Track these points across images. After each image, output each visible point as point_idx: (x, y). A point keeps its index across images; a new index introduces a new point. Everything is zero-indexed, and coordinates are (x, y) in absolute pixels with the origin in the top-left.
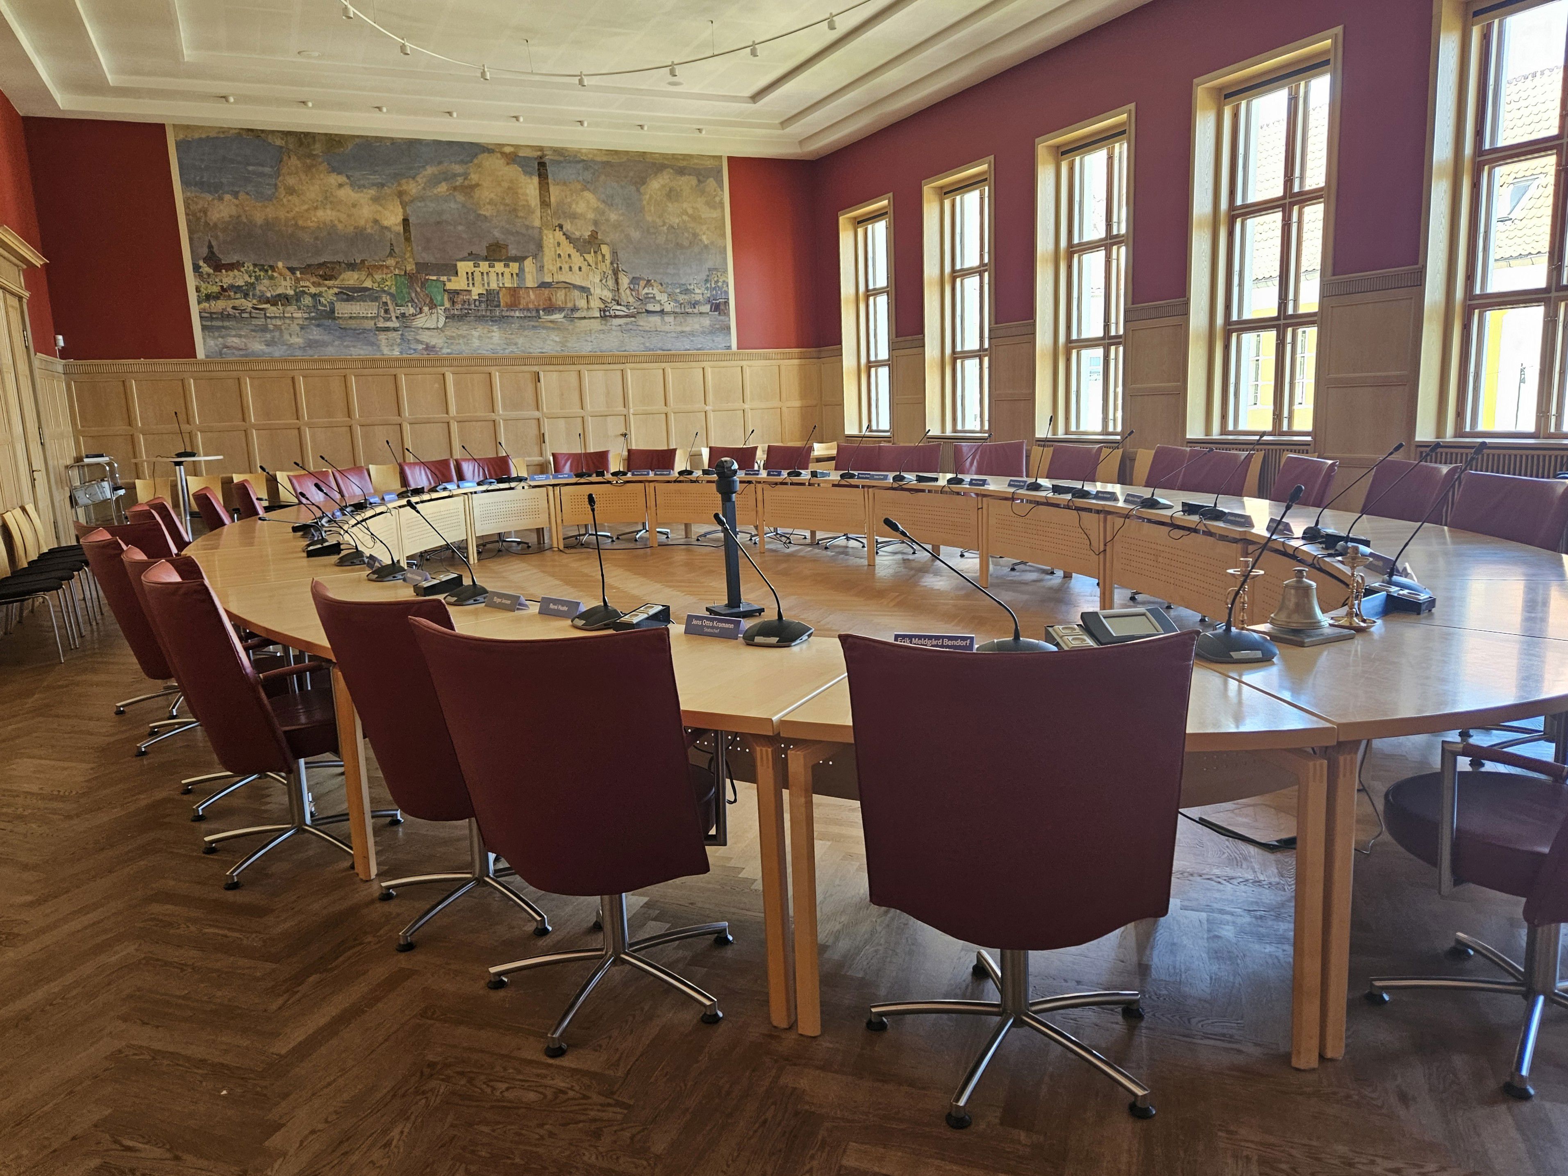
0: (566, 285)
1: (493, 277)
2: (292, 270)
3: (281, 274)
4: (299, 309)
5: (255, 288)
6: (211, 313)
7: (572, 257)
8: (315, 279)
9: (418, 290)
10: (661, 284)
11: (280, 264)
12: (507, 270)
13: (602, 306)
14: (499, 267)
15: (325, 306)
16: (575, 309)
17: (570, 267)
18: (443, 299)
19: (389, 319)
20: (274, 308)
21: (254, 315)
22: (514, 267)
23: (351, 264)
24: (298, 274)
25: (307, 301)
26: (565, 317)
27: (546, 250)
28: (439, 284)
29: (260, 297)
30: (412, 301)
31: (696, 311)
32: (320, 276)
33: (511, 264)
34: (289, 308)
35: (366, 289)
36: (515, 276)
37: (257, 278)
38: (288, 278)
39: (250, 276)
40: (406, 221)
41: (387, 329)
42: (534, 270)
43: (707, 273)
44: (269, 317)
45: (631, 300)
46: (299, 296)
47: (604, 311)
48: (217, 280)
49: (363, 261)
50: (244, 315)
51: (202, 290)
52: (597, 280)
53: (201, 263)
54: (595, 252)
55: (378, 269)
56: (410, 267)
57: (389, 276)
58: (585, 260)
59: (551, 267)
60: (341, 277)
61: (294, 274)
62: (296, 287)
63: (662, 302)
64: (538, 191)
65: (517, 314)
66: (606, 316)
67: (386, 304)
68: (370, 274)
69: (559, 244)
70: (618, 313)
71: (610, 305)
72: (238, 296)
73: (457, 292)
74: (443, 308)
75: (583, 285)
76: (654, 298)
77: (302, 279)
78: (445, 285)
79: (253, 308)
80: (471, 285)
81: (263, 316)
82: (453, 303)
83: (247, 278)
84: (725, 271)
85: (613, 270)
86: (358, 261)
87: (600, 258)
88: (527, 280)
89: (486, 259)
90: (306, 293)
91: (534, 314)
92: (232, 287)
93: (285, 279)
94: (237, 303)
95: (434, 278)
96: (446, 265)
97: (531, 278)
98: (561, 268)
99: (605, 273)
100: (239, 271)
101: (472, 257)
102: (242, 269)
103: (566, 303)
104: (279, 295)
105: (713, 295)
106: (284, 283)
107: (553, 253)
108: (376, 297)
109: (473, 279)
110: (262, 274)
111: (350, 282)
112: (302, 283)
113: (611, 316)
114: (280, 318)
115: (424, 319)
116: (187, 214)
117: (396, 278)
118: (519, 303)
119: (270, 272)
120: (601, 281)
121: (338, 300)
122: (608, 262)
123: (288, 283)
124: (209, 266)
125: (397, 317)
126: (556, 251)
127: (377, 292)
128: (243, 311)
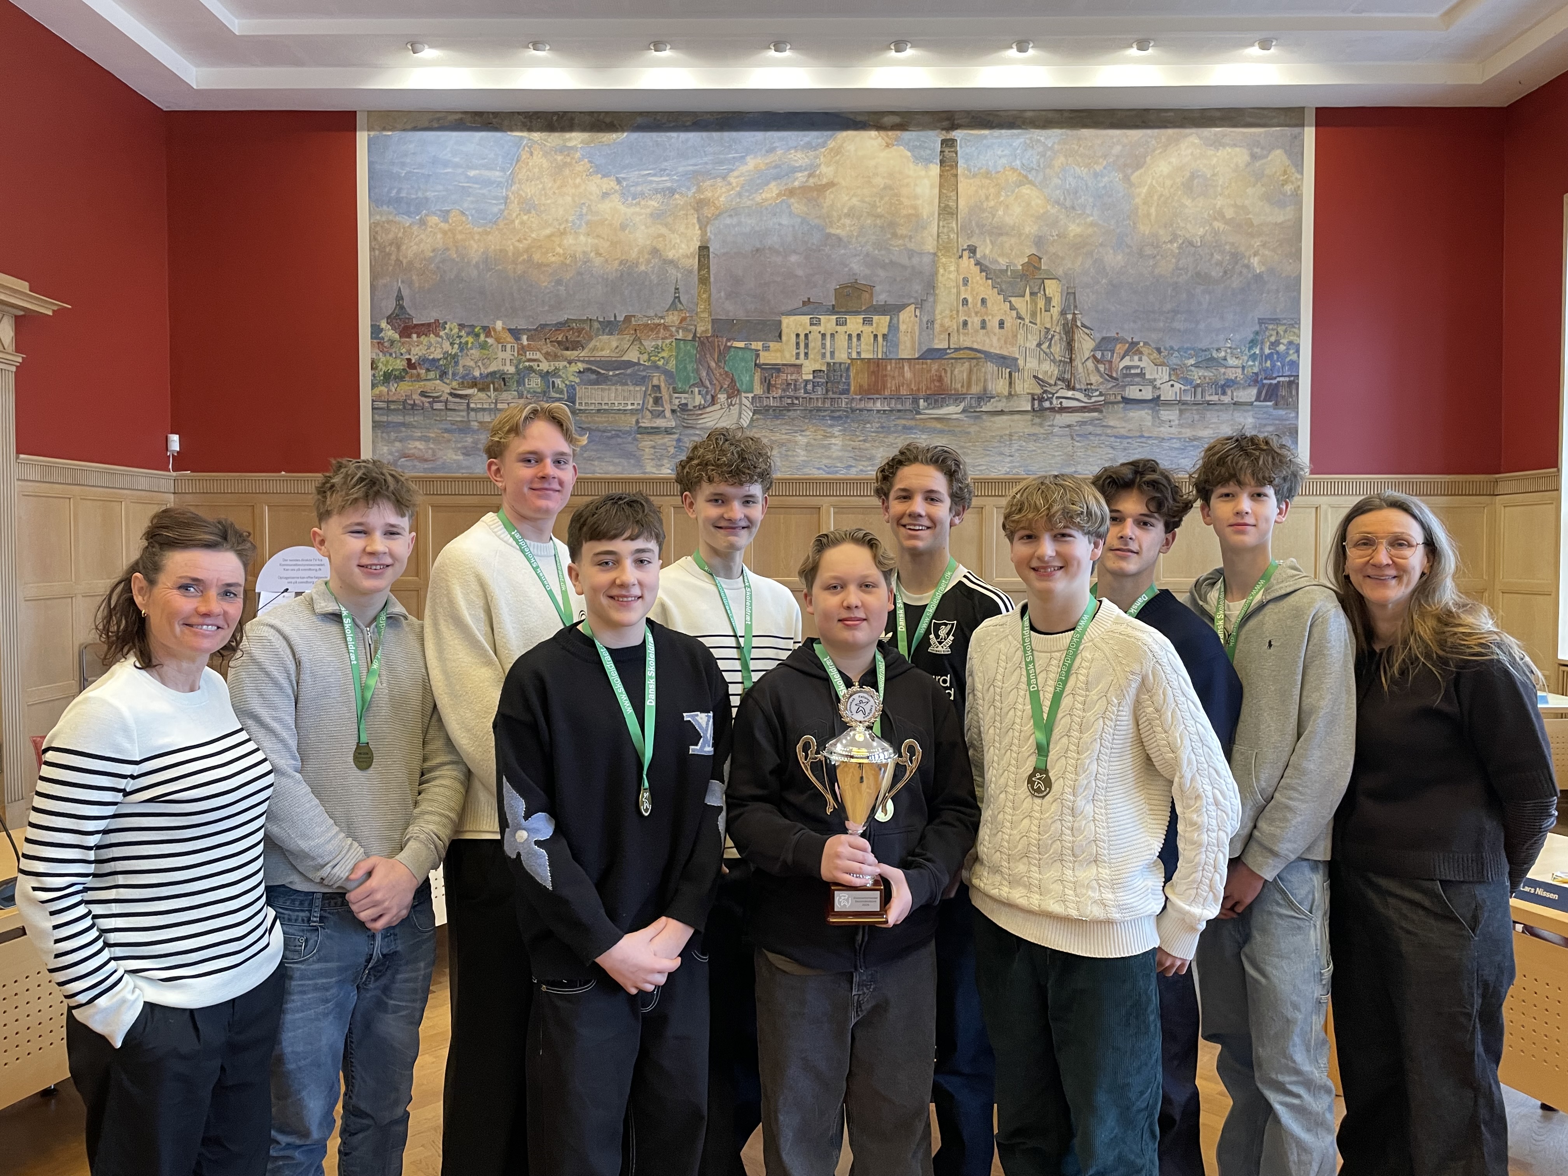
0: (972, 354)
1: (842, 341)
2: (515, 333)
3: (498, 341)
4: (521, 396)
5: (457, 363)
6: (388, 402)
7: (989, 304)
8: (549, 348)
9: (713, 364)
10: (1159, 350)
11: (499, 325)
12: (867, 330)
13: (1038, 391)
14: (854, 323)
15: (562, 392)
16: (984, 396)
17: (984, 322)
18: (752, 381)
19: (661, 414)
20: (482, 395)
21: (450, 406)
22: (882, 322)
23: (609, 322)
24: (524, 340)
25: (534, 383)
26: (964, 411)
27: (941, 292)
28: (749, 355)
29: (463, 377)
30: (702, 384)
31: (1226, 399)
32: (559, 343)
33: (875, 318)
34: (505, 395)
35: (629, 364)
36: (880, 339)
37: (463, 347)
38: (509, 346)
39: (452, 344)
40: (704, 250)
41: (655, 431)
42: (917, 328)
43: (1257, 328)
44: (473, 410)
45: (1095, 379)
46: (522, 374)
47: (1041, 400)
48: (403, 351)
49: (628, 319)
50: (437, 406)
51: (380, 365)
52: (1032, 344)
53: (384, 324)
54: (1032, 294)
55: (652, 330)
56: (703, 327)
57: (668, 341)
58: (1012, 308)
59: (947, 322)
60: (591, 345)
61: (518, 340)
62: (520, 362)
63: (1158, 383)
64: (937, 191)
65: (878, 406)
66: (1043, 409)
67: (657, 388)
68: (637, 340)
69: (966, 282)
70: (1066, 403)
71: (1052, 389)
72: (431, 375)
73: (777, 369)
74: (750, 395)
75: (1005, 353)
76: (1142, 375)
77: (530, 348)
78: (758, 356)
79: (451, 394)
80: (802, 356)
81: (464, 407)
82: (769, 386)
83: (446, 346)
84: (1296, 323)
85: (1065, 325)
86: (620, 318)
87: (1041, 304)
88: (901, 347)
89: (833, 311)
90: (534, 371)
91: (908, 405)
92: (423, 360)
93: (504, 349)
94: (429, 386)
95: (741, 344)
96: (764, 323)
97: (908, 344)
98: (965, 323)
99: (1048, 330)
100: (437, 335)
101: (810, 307)
102: (442, 333)
103: (969, 385)
104: (493, 374)
105: (1265, 370)
106: (501, 355)
107: (954, 297)
108: (644, 377)
109: (807, 346)
110: (470, 339)
111: (604, 353)
112: (529, 355)
113: (1052, 409)
114: (490, 410)
115: (718, 415)
116: (372, 249)
117: (677, 345)
118: (884, 387)
119: (482, 337)
120: (1039, 345)
121: (583, 382)
122: (1055, 311)
123: (507, 355)
124: (394, 328)
125: (673, 411)
126: (958, 293)
127: (646, 368)
128: (436, 399)
